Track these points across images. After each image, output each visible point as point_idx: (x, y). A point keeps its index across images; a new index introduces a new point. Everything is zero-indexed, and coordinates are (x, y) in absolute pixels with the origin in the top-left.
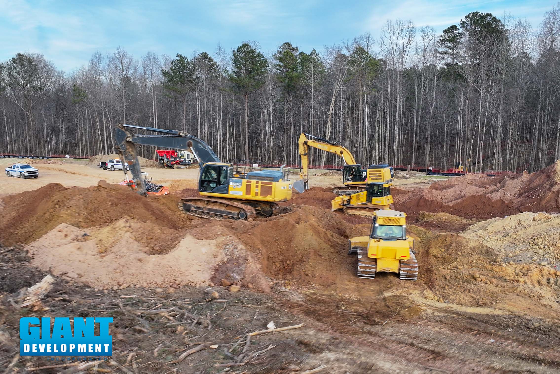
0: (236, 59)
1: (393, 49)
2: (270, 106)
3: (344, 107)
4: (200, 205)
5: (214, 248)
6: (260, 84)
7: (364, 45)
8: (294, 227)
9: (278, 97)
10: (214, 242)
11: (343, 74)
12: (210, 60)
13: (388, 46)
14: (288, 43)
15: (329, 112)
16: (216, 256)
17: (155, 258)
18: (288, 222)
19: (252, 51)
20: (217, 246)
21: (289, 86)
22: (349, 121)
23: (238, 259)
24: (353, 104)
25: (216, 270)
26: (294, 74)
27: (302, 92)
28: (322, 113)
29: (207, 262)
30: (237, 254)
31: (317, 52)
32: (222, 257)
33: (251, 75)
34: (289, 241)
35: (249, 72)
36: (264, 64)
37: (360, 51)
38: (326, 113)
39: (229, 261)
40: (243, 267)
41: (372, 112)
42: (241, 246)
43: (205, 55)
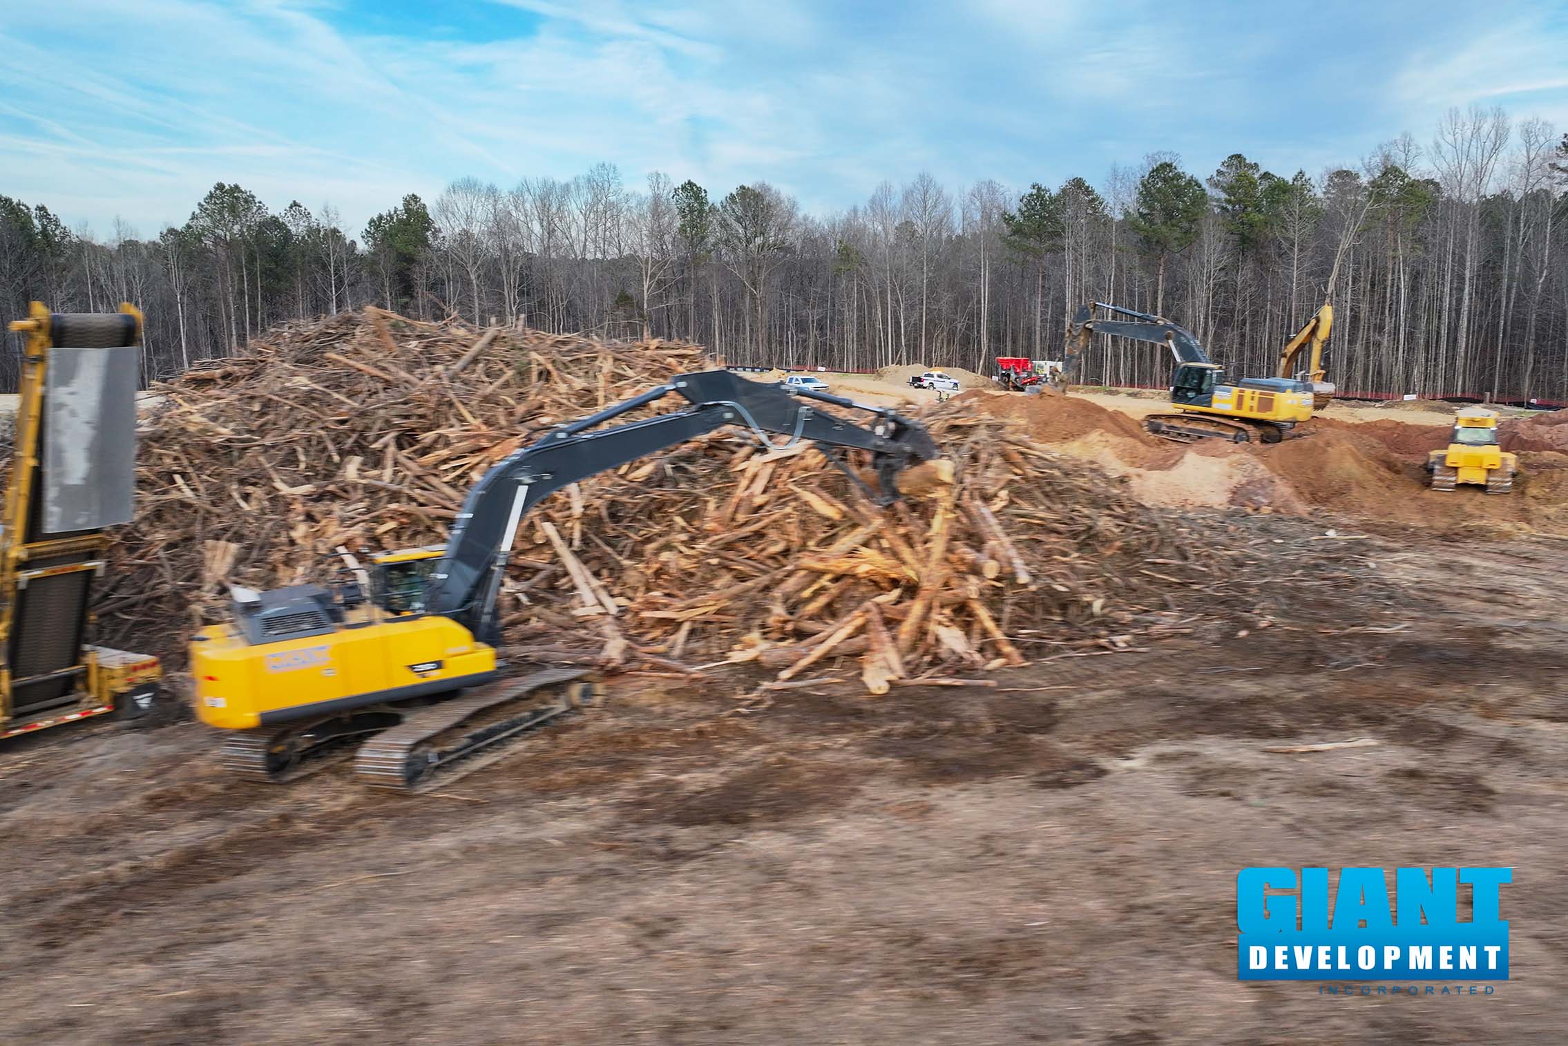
0: (1147, 193)
1: (1460, 165)
2: (1209, 278)
3: (1354, 280)
4: (1176, 423)
5: (1227, 469)
6: (1190, 237)
7: (1398, 160)
8: (1325, 451)
9: (1226, 260)
10: (1225, 460)
11: (1357, 217)
12: (1088, 191)
13: (1449, 158)
14: (1239, 156)
15: (1326, 289)
16: (1230, 477)
17: (1156, 474)
18: (1315, 445)
19: (1179, 176)
20: (1230, 465)
21: (1244, 239)
22: (1364, 307)
23: (1261, 481)
24: (1373, 274)
25: (1234, 493)
26: (1258, 217)
27: (1272, 251)
28: (1311, 290)
29: (1221, 483)
30: (1258, 475)
31: (1307, 176)
32: (1239, 478)
33: (1174, 221)
34: (1319, 469)
35: (1169, 214)
36: (1200, 198)
37: (1391, 172)
38: (1320, 290)
39: (1249, 483)
40: (1269, 490)
41: (1414, 289)
42: (1262, 467)
43: (1078, 184)
